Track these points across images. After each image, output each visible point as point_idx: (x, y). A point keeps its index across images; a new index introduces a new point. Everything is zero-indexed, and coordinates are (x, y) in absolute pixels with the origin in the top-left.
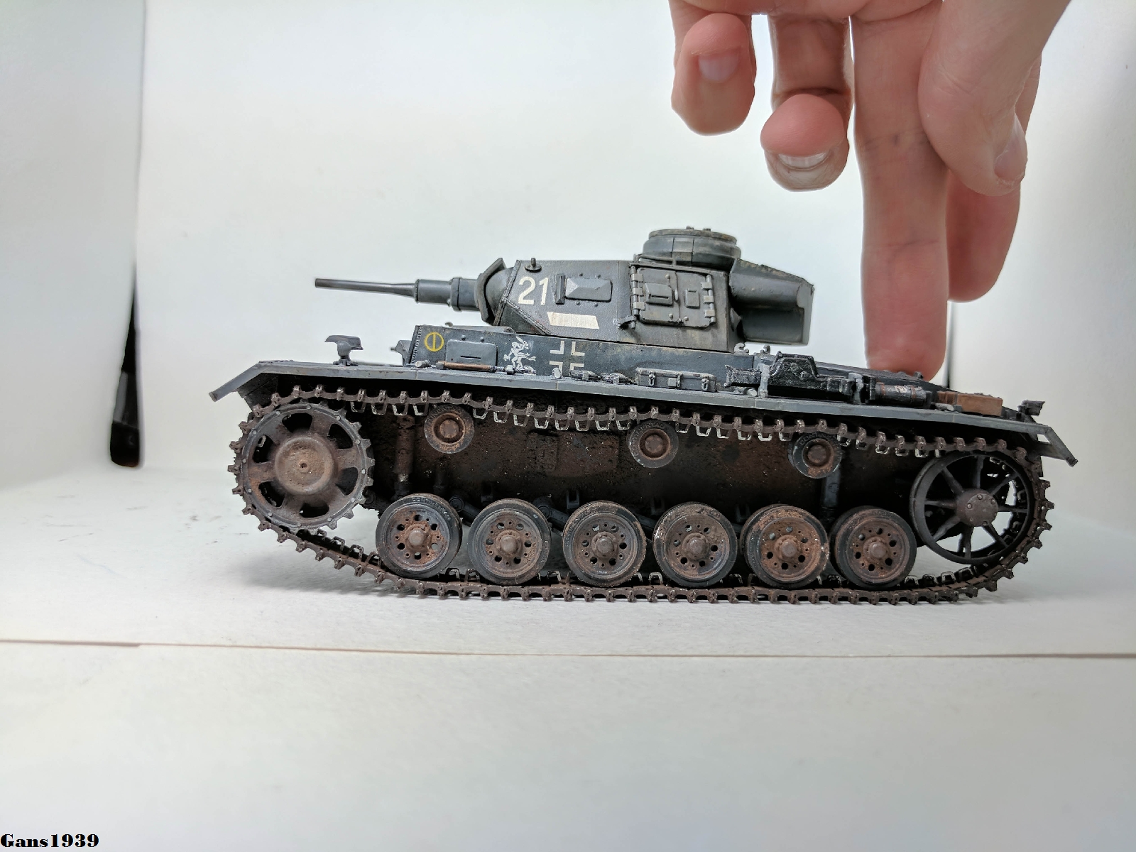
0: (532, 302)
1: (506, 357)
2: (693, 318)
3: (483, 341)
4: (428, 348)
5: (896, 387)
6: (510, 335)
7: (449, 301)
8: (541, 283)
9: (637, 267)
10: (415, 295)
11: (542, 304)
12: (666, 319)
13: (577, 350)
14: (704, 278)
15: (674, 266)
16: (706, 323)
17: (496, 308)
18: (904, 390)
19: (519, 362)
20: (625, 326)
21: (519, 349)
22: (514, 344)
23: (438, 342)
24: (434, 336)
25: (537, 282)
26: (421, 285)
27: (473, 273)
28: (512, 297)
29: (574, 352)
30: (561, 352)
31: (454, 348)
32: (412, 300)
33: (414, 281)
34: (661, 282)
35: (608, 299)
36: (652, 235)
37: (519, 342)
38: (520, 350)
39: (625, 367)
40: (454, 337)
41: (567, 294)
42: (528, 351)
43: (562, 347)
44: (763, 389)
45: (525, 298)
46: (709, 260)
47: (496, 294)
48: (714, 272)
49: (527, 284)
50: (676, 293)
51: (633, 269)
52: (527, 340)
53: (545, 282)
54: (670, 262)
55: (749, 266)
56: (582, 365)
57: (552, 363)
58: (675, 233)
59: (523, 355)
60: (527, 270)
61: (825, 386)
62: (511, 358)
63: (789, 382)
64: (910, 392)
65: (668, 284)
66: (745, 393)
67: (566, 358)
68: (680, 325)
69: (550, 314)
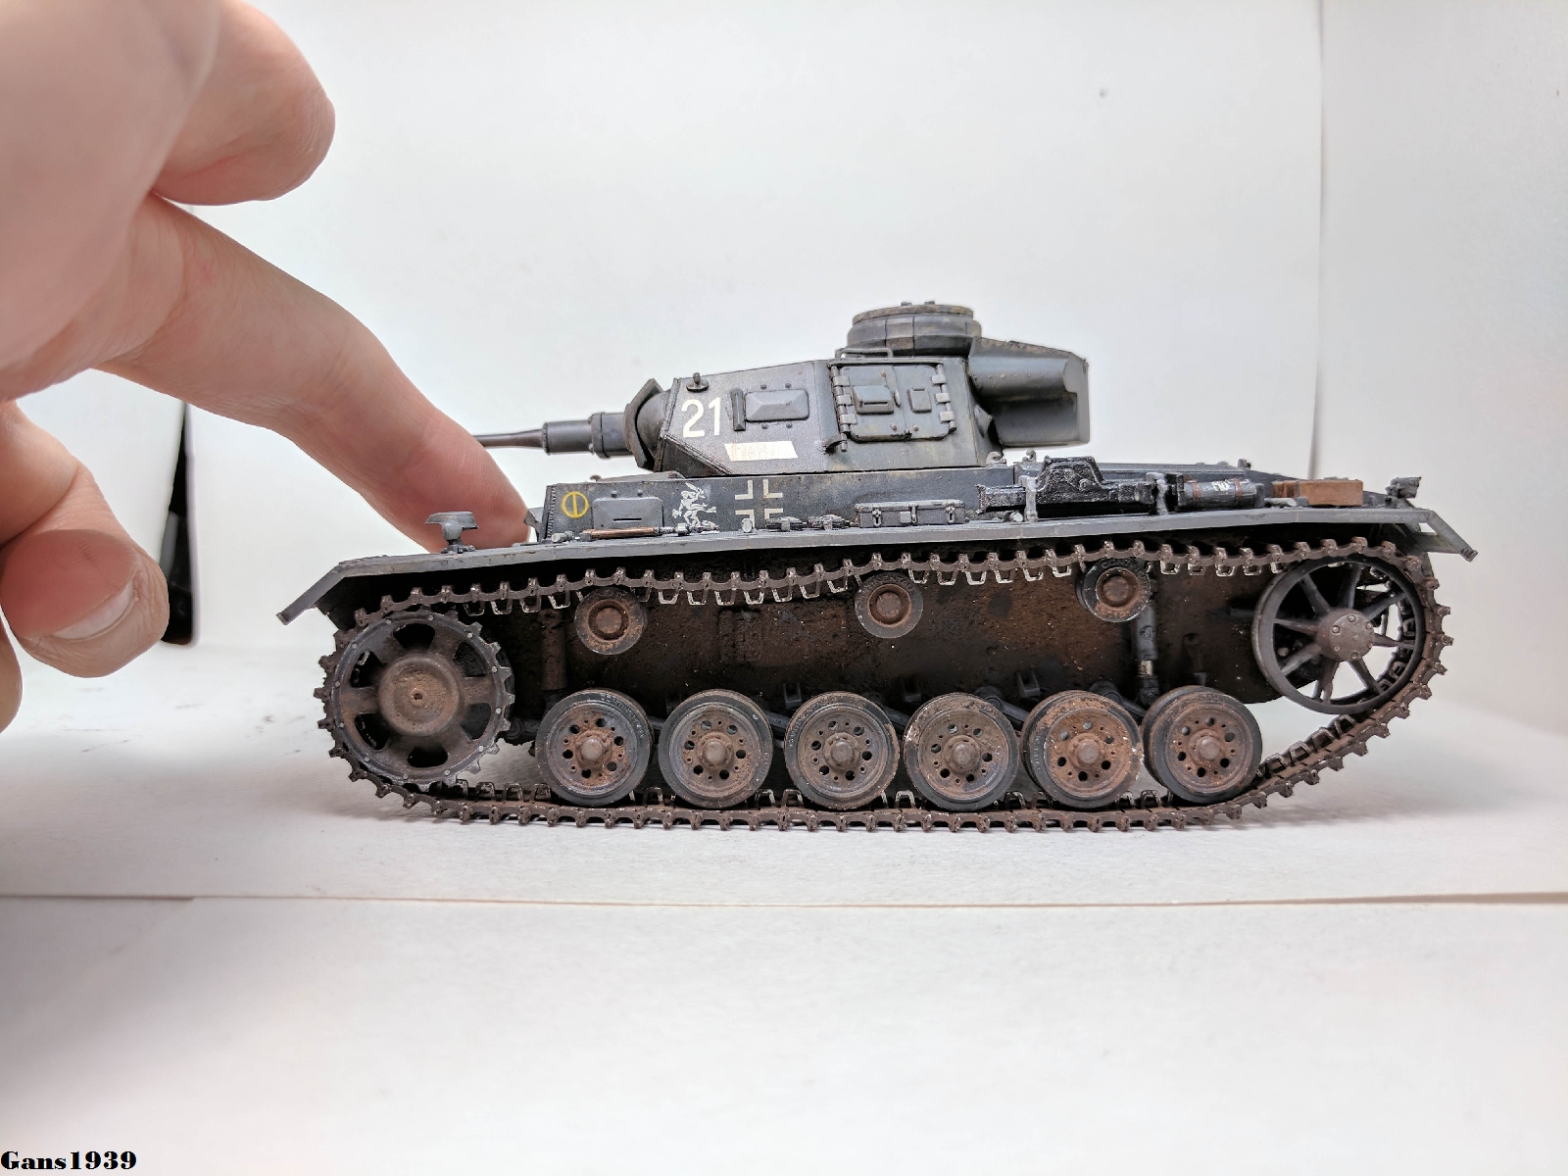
0: (701, 433)
1: (676, 513)
2: (926, 426)
3: (640, 495)
4: (567, 513)
5: (1213, 483)
6: (678, 482)
7: (591, 446)
8: (711, 406)
9: (840, 366)
10: (544, 444)
11: (716, 435)
12: (889, 433)
13: (771, 490)
14: (933, 369)
15: (891, 359)
16: (943, 430)
17: (654, 448)
18: (1224, 487)
19: (694, 517)
20: (831, 449)
21: (692, 498)
22: (684, 494)
23: (581, 504)
24: (574, 497)
25: (705, 407)
26: (551, 431)
27: (616, 402)
28: (672, 431)
29: (767, 494)
30: (750, 496)
31: (604, 509)
32: (541, 452)
33: (539, 426)
34: (873, 382)
35: (804, 414)
36: (857, 321)
37: (692, 490)
38: (693, 500)
39: (838, 503)
40: (600, 496)
41: (749, 417)
42: (704, 501)
43: (750, 490)
44: (1031, 510)
45: (691, 429)
46: (938, 344)
47: (653, 428)
48: (945, 360)
49: (693, 409)
50: (897, 395)
51: (834, 370)
52: (700, 486)
54: (885, 354)
55: (994, 345)
56: (781, 510)
57: (738, 512)
58: (887, 313)
59: (700, 508)
60: (689, 390)
61: (1115, 495)
62: (683, 514)
63: (1067, 496)
64: (1233, 488)
65: (885, 383)
66: (1007, 519)
67: (758, 504)
68: (906, 438)
69: (728, 446)
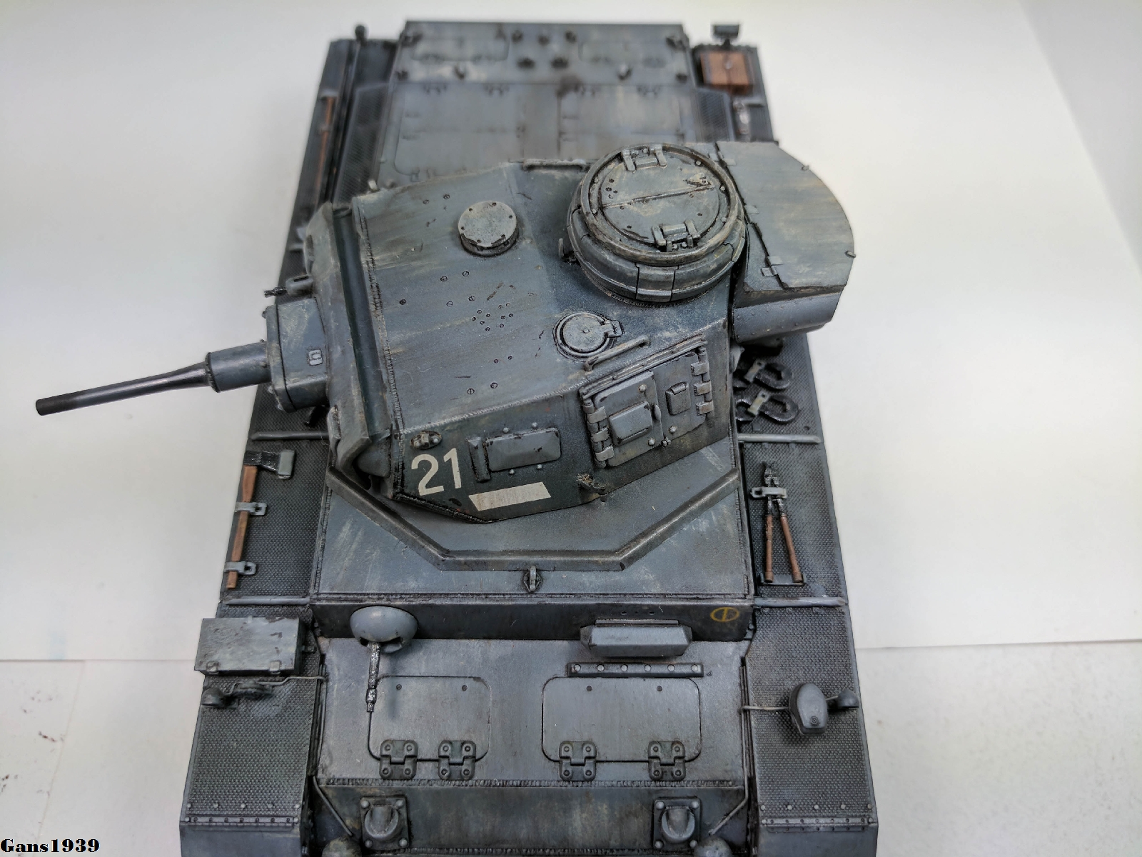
0: (441, 489)
8: (446, 458)
11: (457, 487)
25: (440, 460)
45: (428, 486)
53: (452, 455)
69: (473, 498)
